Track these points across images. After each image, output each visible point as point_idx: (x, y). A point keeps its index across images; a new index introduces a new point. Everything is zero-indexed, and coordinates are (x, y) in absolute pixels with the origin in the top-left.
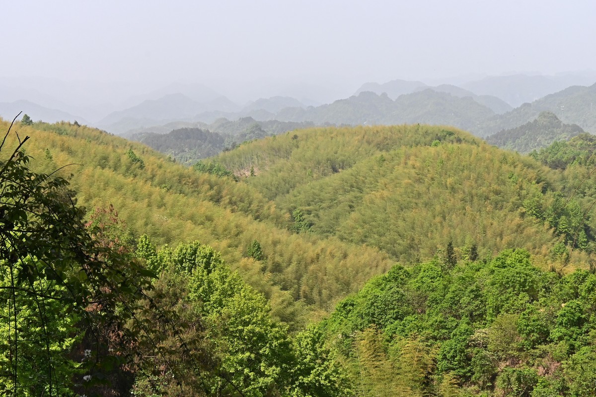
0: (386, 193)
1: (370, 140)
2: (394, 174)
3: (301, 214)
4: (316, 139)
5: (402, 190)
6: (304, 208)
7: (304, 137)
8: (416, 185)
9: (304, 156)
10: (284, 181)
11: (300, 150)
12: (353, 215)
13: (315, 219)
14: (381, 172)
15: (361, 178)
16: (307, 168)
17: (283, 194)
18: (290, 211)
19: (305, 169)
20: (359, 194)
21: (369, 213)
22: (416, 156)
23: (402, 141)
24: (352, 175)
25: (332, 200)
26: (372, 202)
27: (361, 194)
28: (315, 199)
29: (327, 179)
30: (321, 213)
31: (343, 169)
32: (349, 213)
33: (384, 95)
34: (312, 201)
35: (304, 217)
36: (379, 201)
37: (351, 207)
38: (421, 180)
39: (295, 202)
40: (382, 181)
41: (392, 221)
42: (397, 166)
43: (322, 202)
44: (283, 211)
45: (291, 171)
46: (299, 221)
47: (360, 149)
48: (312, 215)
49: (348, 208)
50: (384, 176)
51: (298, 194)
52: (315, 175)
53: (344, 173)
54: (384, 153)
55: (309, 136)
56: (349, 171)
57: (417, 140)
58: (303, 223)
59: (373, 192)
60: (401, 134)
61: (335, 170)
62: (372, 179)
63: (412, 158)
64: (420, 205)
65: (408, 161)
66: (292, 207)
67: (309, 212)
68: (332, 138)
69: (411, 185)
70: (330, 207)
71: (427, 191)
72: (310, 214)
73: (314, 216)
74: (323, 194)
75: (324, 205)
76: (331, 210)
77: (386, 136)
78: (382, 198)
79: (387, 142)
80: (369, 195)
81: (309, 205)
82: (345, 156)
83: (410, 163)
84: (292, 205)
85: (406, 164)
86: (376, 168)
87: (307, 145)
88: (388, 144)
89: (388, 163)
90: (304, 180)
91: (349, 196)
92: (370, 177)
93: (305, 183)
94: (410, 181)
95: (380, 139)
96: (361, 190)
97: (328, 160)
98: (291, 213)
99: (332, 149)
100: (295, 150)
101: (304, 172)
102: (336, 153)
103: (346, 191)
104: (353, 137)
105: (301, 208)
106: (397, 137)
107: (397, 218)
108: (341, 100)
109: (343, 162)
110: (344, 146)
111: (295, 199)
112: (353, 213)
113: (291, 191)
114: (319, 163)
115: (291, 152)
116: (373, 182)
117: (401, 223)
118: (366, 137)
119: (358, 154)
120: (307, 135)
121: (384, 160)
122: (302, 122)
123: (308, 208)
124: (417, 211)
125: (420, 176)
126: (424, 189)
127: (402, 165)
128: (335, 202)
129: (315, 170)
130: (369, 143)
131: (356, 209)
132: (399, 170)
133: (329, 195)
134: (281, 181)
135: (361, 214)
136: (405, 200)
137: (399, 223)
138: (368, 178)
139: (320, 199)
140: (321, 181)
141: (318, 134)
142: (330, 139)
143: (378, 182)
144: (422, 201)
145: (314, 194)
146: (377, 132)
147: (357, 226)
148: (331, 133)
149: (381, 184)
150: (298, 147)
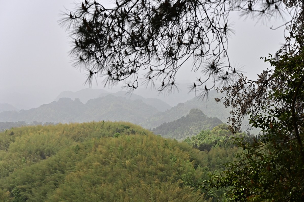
0: (81, 173)
1: (69, 134)
2: (87, 158)
3: (18, 191)
4: (28, 135)
5: (93, 170)
6: (20, 187)
7: (19, 133)
8: (103, 166)
9: (19, 148)
10: (5, 167)
11: (15, 143)
12: (58, 190)
13: (29, 195)
14: (77, 158)
15: (62, 163)
16: (22, 157)
17: (4, 177)
18: (10, 189)
19: (20, 157)
20: (61, 175)
21: (69, 188)
22: (102, 145)
23: (92, 134)
24: (55, 161)
25: (42, 180)
26: (72, 180)
27: (63, 175)
28: (29, 180)
29: (37, 164)
30: (33, 190)
31: (49, 156)
32: (55, 189)
33: (77, 100)
34: (26, 181)
35: (20, 194)
36: (76, 179)
37: (55, 184)
38: (107, 163)
39: (14, 182)
40: (78, 164)
41: (87, 194)
42: (89, 153)
43: (34, 182)
44: (5, 190)
45: (10, 159)
46: (17, 197)
47: (61, 141)
48: (27, 192)
49: (53, 186)
50: (79, 160)
51: (16, 177)
52: (28, 162)
53: (50, 159)
54: (79, 143)
55: (22, 133)
56: (53, 158)
57: (103, 133)
58: (20, 198)
59: (72, 173)
60: (91, 129)
61: (43, 157)
62: (70, 163)
63: (100, 146)
64: (106, 181)
65: (97, 149)
66: (11, 186)
67: (24, 190)
68: (40, 133)
69: (99, 166)
70: (40, 185)
71: (112, 170)
72: (25, 191)
73: (28, 193)
74: (34, 175)
75: (35, 184)
76: (40, 187)
77: (80, 131)
78: (79, 177)
79: (81, 135)
80: (69, 175)
81: (24, 184)
82: (50, 146)
83: (99, 150)
84: (11, 185)
85: (95, 151)
86: (73, 154)
87: (21, 140)
88: (81, 137)
89: (82, 150)
90: (20, 166)
91: (53, 177)
92: (69, 161)
93: (21, 168)
94: (99, 163)
95: (75, 133)
96: (63, 172)
97: (37, 150)
98: (10, 191)
99: (40, 142)
100: (12, 144)
101: (19, 159)
102: (43, 144)
103: (52, 173)
104: (55, 132)
105: (18, 187)
106: (88, 131)
107: (90, 192)
108: (45, 105)
109: (49, 151)
110: (49, 139)
111: (13, 180)
112: (57, 189)
113: (10, 174)
114: (30, 152)
115: (9, 145)
116: (71, 166)
117: (93, 195)
118: (65, 132)
119: (60, 144)
120: (21, 132)
121: (79, 149)
122: (16, 122)
123: (23, 186)
124: (104, 185)
125: (106, 159)
126: (109, 169)
127: (93, 152)
128: (44, 181)
129: (28, 158)
130: (67, 136)
131: (60, 186)
132: (91, 155)
133: (38, 176)
134: (2, 167)
135: (64, 189)
136: (95, 178)
137: (92, 195)
138: (67, 162)
139: (32, 179)
140: (32, 166)
141: (29, 131)
142: (38, 135)
143: (75, 165)
144: (108, 178)
145: (27, 175)
146: (73, 128)
147: (61, 199)
148: (39, 130)
149: (78, 167)
150: (14, 141)
